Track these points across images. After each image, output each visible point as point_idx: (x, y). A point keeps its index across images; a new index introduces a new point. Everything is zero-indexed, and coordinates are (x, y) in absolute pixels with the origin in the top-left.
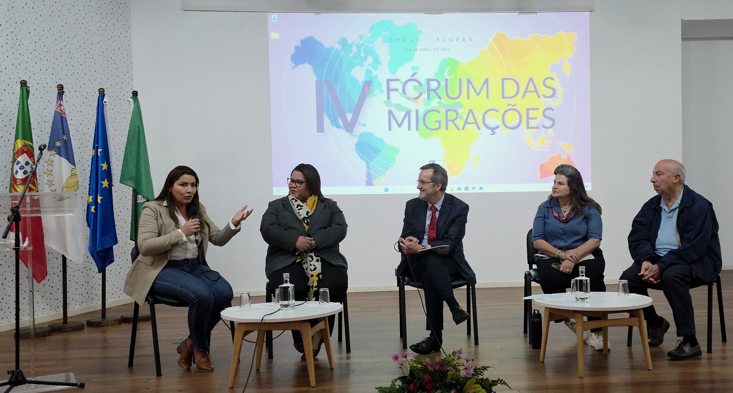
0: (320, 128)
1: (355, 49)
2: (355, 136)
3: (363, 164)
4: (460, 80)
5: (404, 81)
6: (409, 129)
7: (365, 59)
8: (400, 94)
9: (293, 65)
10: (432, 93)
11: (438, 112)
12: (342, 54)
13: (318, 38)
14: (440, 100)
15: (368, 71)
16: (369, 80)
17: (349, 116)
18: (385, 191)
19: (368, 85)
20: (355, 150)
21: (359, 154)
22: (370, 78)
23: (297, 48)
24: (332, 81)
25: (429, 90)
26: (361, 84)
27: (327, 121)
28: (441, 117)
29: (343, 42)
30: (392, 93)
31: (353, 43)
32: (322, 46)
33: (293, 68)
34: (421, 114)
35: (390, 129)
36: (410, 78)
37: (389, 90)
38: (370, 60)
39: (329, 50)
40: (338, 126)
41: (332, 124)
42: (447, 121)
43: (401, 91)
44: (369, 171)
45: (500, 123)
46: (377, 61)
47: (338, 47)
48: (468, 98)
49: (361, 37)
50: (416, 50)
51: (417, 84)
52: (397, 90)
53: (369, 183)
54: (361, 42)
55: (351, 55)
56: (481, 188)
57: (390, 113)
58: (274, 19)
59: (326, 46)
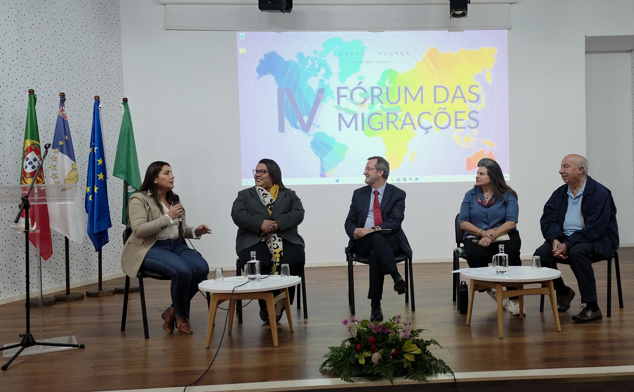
0: (282, 129)
1: (310, 62)
2: (311, 135)
3: (318, 159)
4: (399, 88)
5: (351, 88)
6: (356, 129)
7: (319, 70)
8: (349, 100)
9: (258, 75)
10: (375, 99)
11: (381, 115)
12: (299, 66)
13: (280, 53)
14: (383, 105)
15: (322, 81)
16: (323, 88)
17: (306, 119)
18: (336, 182)
19: (321, 91)
20: (311, 147)
21: (314, 151)
22: (323, 86)
23: (261, 61)
24: (291, 89)
25: (373, 96)
26: (315, 91)
27: (287, 123)
28: (383, 119)
29: (301, 56)
30: (341, 99)
31: (308, 57)
32: (283, 59)
33: (258, 78)
34: (366, 117)
35: (340, 130)
36: (356, 86)
37: (339, 96)
38: (323, 71)
39: (288, 63)
40: (296, 127)
41: (291, 125)
42: (388, 122)
43: (349, 97)
44: (322, 164)
45: (433, 124)
46: (328, 73)
47: (296, 60)
48: (406, 103)
49: (315, 52)
50: (362, 62)
51: (362, 91)
52: (346, 96)
53: (323, 175)
54: (315, 56)
55: (307, 67)
56: (417, 179)
57: (340, 116)
58: (242, 36)
59: (286, 59)
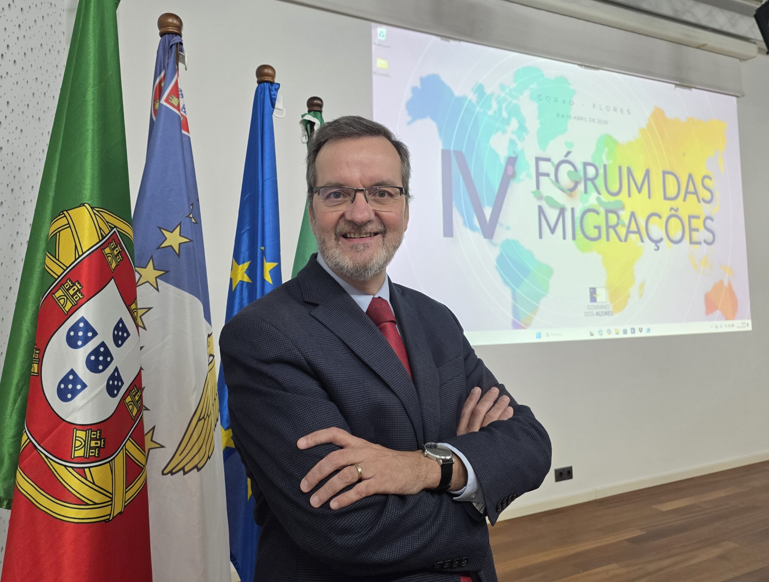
0: (448, 231)
1: (495, 106)
2: (495, 245)
3: (507, 293)
4: (620, 168)
5: (556, 162)
6: (564, 238)
7: (507, 122)
8: (552, 181)
9: (409, 118)
10: (589, 184)
11: (598, 213)
12: (478, 109)
13: (445, 78)
14: (600, 196)
15: (512, 142)
16: (514, 155)
17: (488, 211)
18: (537, 337)
19: (512, 161)
20: (497, 268)
21: (501, 275)
22: (514, 152)
23: (414, 90)
24: (464, 152)
25: (586, 179)
26: (503, 162)
27: (457, 219)
28: (600, 220)
29: (480, 90)
30: (542, 179)
31: (492, 94)
32: (451, 93)
33: (409, 123)
34: (578, 215)
35: (541, 237)
36: (563, 158)
37: (539, 174)
38: (514, 124)
39: (460, 100)
40: (472, 228)
41: (465, 224)
42: (608, 227)
43: (552, 176)
44: (516, 304)
45: (664, 235)
46: (522, 128)
47: (472, 97)
48: (629, 195)
49: (502, 87)
50: (569, 117)
51: (572, 169)
52: (547, 175)
53: (516, 326)
54: (503, 94)
55: (490, 113)
56: (649, 330)
57: (541, 210)
58: (382, 34)
59: (457, 93)
